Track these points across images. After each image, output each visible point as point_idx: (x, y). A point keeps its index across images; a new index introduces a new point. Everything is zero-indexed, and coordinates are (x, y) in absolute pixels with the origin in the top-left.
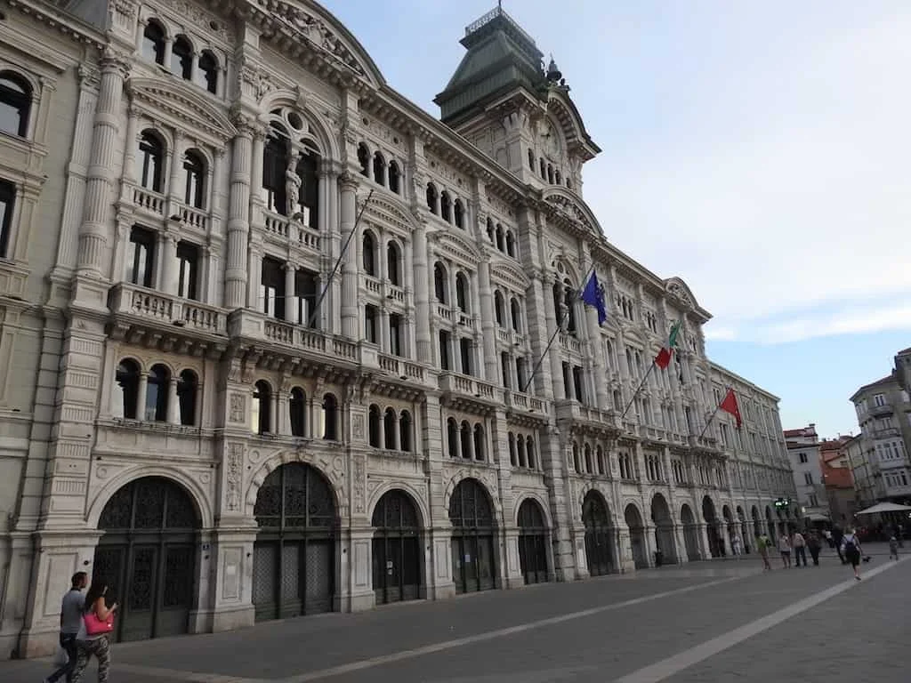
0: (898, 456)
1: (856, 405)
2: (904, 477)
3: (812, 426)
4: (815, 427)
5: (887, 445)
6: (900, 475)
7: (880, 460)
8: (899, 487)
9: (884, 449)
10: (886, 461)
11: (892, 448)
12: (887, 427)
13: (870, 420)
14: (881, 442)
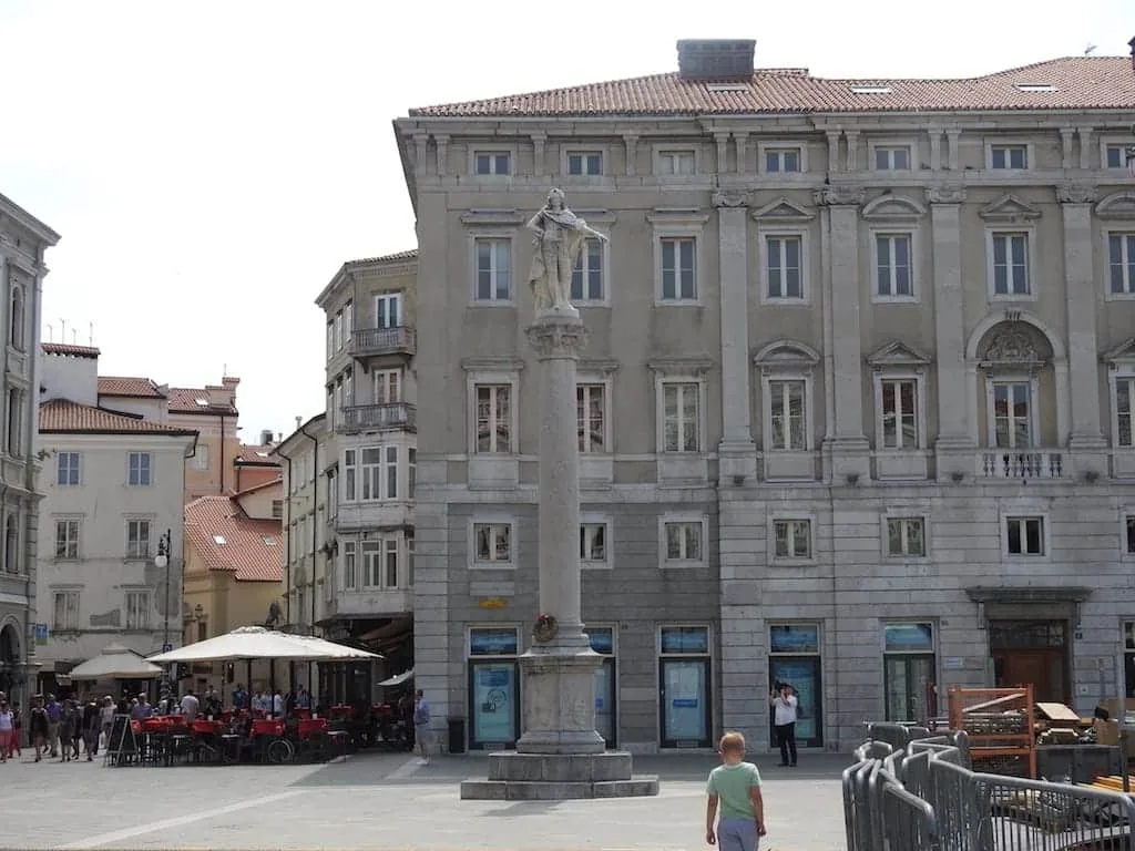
0: (392, 494)
1: (330, 322)
2: (392, 558)
3: (231, 383)
4: (239, 390)
5: (372, 456)
6: (384, 551)
7: (344, 499)
8: (372, 587)
9: (359, 466)
10: (359, 505)
11: (384, 465)
12: (387, 401)
13: (349, 370)
14: (359, 445)
